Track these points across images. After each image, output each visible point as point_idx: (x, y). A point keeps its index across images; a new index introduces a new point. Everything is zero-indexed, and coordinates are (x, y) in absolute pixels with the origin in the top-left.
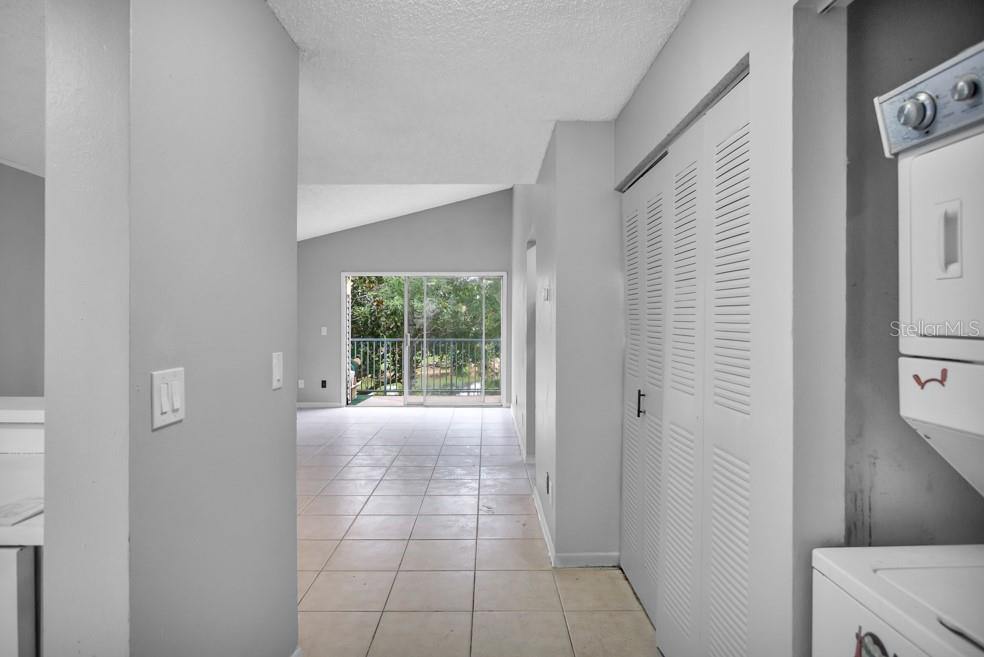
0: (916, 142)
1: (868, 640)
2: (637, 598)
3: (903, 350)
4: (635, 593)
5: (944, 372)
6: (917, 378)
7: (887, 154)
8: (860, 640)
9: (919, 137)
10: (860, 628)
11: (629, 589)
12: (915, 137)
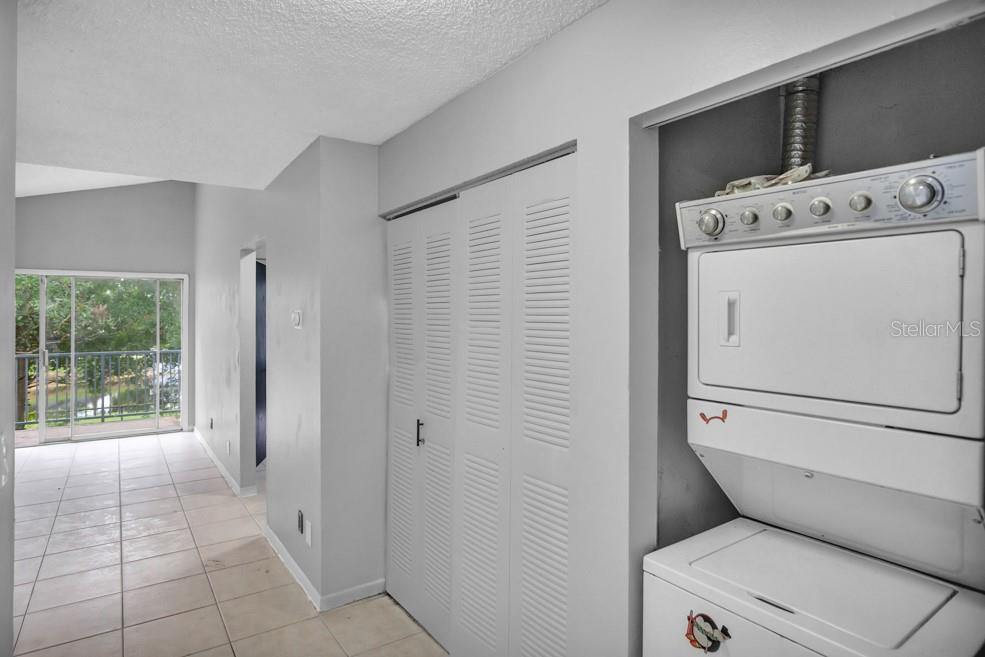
0: (707, 243)
1: (700, 621)
2: (414, 620)
3: (690, 394)
4: (410, 616)
5: (725, 413)
6: (703, 416)
7: (683, 247)
8: (692, 621)
9: (709, 240)
10: (692, 612)
11: (404, 614)
12: (706, 240)
